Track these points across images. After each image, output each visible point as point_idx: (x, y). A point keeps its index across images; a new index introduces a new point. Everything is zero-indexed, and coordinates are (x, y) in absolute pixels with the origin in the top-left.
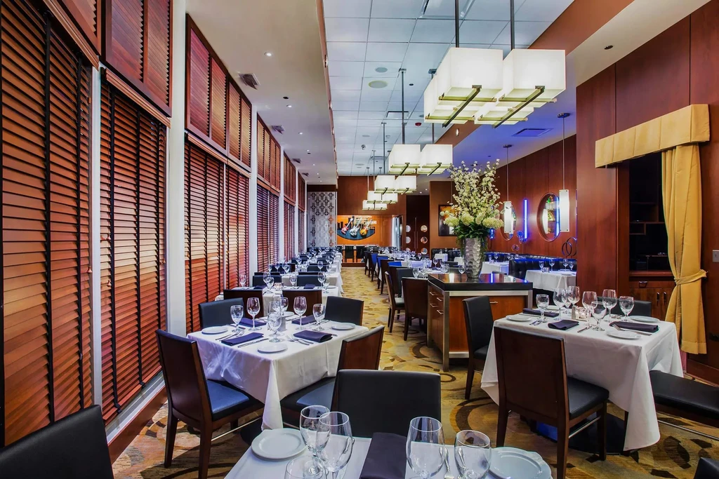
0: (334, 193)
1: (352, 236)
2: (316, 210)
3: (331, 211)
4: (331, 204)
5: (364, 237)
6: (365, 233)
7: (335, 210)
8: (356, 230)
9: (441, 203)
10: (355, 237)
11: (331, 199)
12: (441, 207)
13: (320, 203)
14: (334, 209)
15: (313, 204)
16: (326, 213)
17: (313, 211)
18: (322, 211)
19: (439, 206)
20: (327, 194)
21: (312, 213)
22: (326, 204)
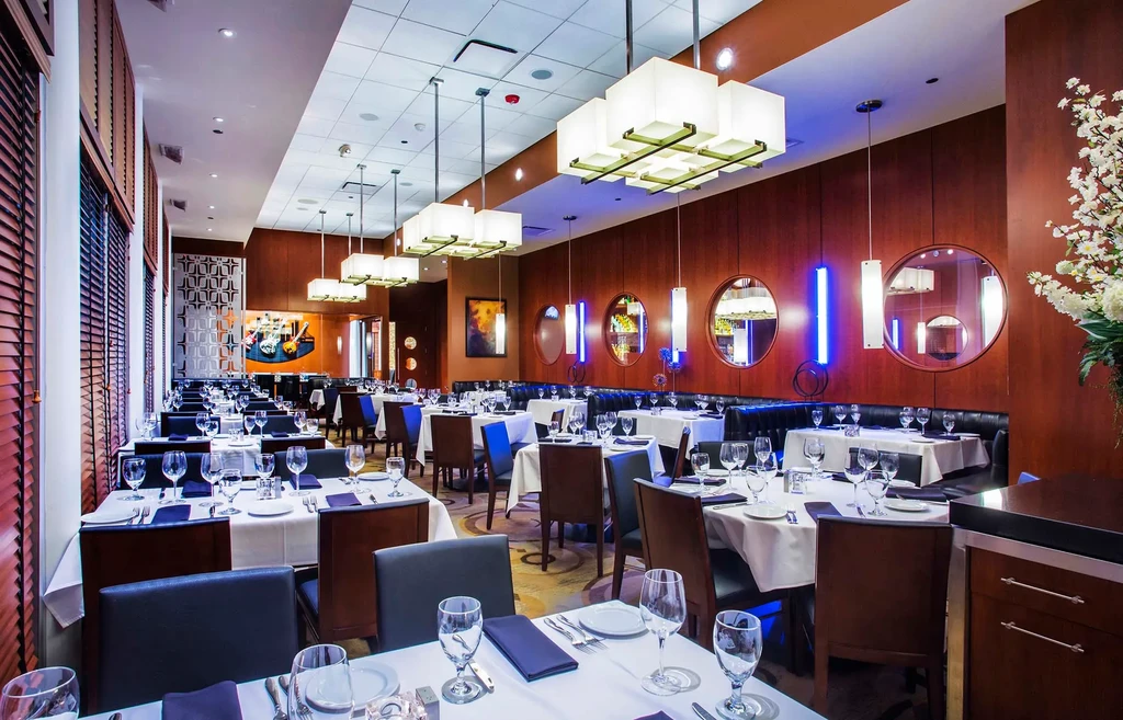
0: (238, 260)
1: (264, 354)
2: (192, 294)
3: (231, 298)
4: (231, 284)
5: (291, 356)
6: (294, 349)
7: (240, 297)
8: (275, 344)
9: (471, 295)
10: (271, 356)
11: (231, 271)
12: (471, 302)
13: (203, 281)
14: (237, 296)
15: (186, 282)
16: (219, 305)
17: (186, 295)
18: (209, 296)
19: (467, 300)
20: (221, 262)
21: (181, 302)
22: (219, 283)
